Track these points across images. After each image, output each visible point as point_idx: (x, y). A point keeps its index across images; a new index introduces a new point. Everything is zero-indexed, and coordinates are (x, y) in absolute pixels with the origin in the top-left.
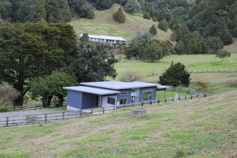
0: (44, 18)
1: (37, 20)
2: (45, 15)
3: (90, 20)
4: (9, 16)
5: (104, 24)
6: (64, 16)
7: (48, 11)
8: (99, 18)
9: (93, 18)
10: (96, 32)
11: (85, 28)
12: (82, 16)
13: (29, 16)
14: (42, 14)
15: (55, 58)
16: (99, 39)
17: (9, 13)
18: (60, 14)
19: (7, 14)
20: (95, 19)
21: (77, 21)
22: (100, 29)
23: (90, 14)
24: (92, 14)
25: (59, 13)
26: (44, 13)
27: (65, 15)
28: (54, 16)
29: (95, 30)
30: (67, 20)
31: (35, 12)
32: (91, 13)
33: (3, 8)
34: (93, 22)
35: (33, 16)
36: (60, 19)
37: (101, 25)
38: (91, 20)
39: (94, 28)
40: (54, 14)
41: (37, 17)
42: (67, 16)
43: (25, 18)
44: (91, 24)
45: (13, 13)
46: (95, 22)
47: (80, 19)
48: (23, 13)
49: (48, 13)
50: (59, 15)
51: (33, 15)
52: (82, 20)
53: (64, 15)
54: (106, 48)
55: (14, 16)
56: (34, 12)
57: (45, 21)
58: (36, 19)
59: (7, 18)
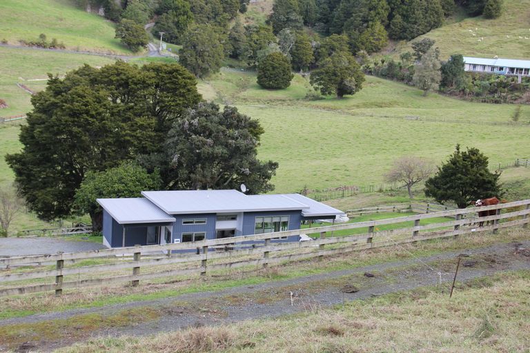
0: (383, 21)
1: (367, 27)
2: (386, 14)
3: (488, 22)
4: (320, 20)
5: (523, 30)
6: (427, 15)
7: (393, 5)
8: (513, 14)
9: (496, 16)
10: (494, 49)
11: (471, 40)
12: (471, 12)
13: (352, 18)
14: (379, 14)
15: (132, 136)
16: (493, 68)
17: (321, 13)
18: (416, 12)
19: (318, 15)
20: (501, 18)
21: (457, 24)
22: (506, 43)
23: (490, 8)
24: (495, 6)
25: (414, 9)
26: (383, 11)
27: (429, 12)
28: (403, 16)
29: (492, 46)
30: (433, 23)
31: (365, 10)
32: (491, 6)
33: (310, 5)
34: (495, 25)
35: (360, 19)
36: (415, 23)
37: (512, 32)
38: (491, 20)
39: (493, 40)
40: (405, 13)
41: (367, 21)
42: (433, 14)
43: (345, 23)
44: (488, 31)
45: (330, 14)
46: (499, 25)
47: (466, 20)
48: (344, 13)
49: (393, 9)
50: (414, 13)
51: (359, 16)
52: (470, 21)
53: (426, 13)
54: (504, 87)
55: (329, 19)
56: (363, 9)
57: (383, 28)
58: (365, 25)
59: (316, 24)
